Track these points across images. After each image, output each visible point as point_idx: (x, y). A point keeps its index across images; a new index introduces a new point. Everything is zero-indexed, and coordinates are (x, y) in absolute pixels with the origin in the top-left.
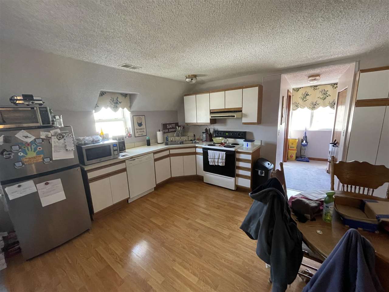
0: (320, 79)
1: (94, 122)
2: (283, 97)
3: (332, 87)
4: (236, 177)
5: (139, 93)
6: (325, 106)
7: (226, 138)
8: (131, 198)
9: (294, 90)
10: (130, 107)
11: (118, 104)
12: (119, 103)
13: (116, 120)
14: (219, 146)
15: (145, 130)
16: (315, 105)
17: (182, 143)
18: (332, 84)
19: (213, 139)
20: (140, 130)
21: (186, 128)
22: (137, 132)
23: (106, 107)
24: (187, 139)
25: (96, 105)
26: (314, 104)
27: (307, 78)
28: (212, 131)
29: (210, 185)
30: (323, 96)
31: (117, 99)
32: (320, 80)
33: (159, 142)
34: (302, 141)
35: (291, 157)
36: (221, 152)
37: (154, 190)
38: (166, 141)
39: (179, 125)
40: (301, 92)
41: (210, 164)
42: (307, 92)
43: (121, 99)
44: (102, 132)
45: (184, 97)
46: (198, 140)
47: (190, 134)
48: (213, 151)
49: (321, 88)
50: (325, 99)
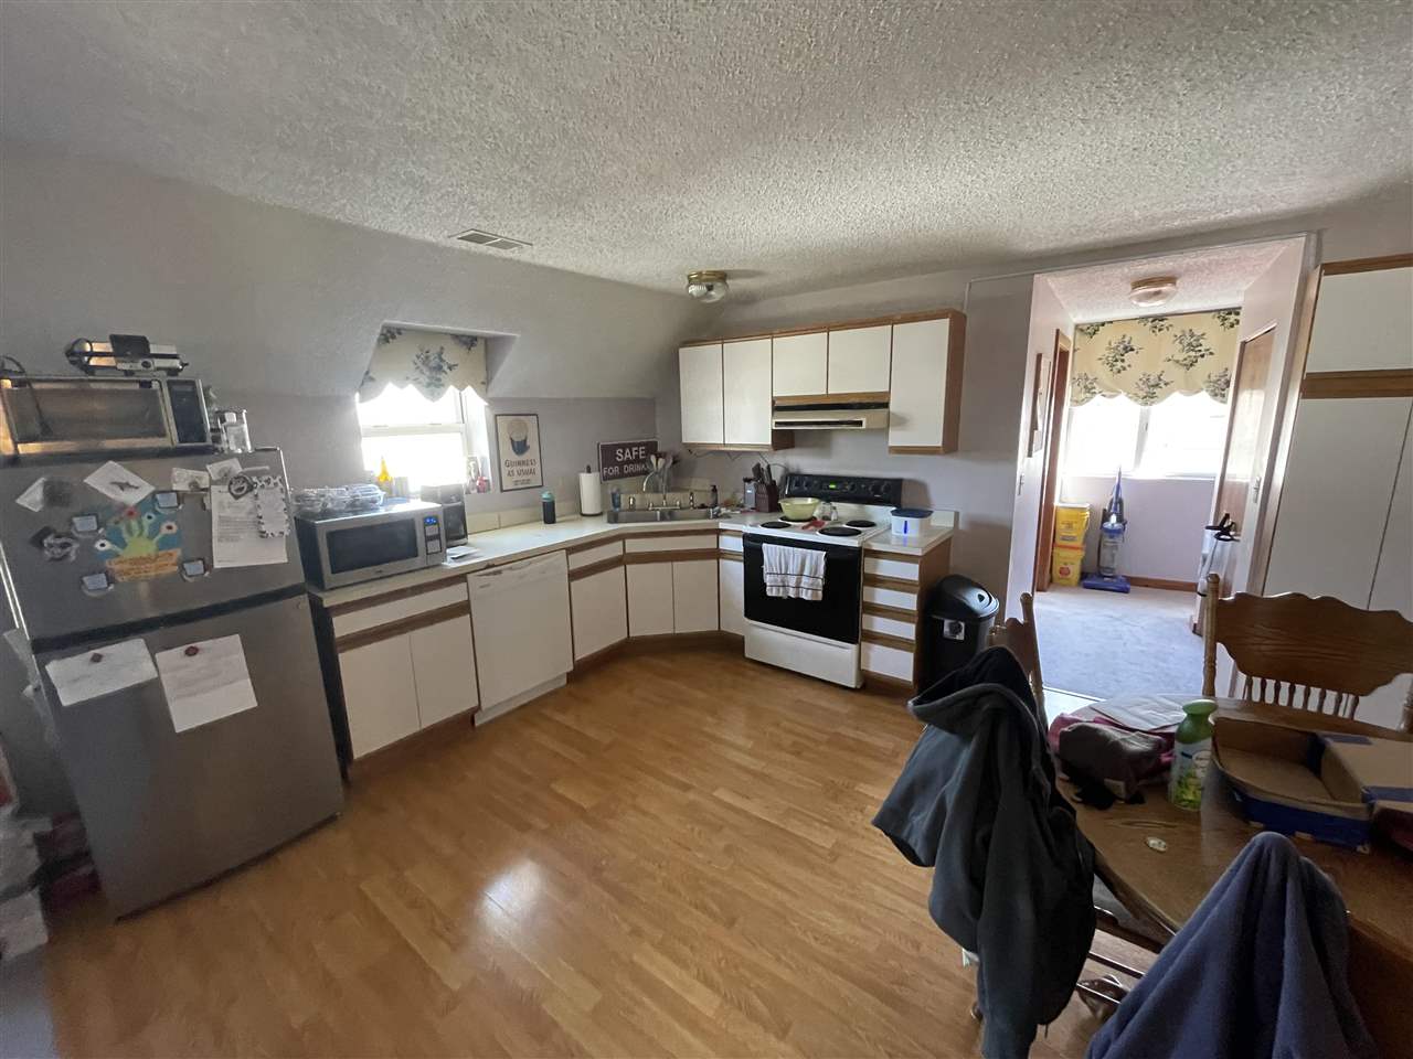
0: (1175, 294)
1: (356, 434)
2: (1039, 357)
3: (1219, 322)
4: (863, 643)
5: (518, 335)
6: (1191, 389)
7: (828, 501)
8: (484, 706)
9: (1082, 330)
10: (484, 385)
11: (444, 372)
12: (448, 371)
13: (435, 429)
14: (804, 528)
15: (537, 467)
16: (1157, 385)
17: (669, 515)
18: (1219, 311)
19: (782, 504)
20: (519, 468)
21: (684, 462)
22: (509, 474)
23: (403, 380)
24: (686, 502)
25: (367, 373)
26: (1152, 383)
27: (1130, 288)
28: (777, 475)
29: (768, 670)
30: (1185, 355)
31: (440, 354)
32: (1178, 295)
33: (584, 512)
34: (1106, 517)
35: (1064, 572)
36: (809, 551)
37: (564, 681)
38: (612, 508)
39: (659, 450)
40: (1106, 340)
41: (769, 594)
42: (1127, 339)
43: (453, 354)
44: (385, 472)
45: (682, 351)
46: (727, 505)
47: (700, 485)
48: (782, 547)
49: (1179, 327)
50: (1191, 365)
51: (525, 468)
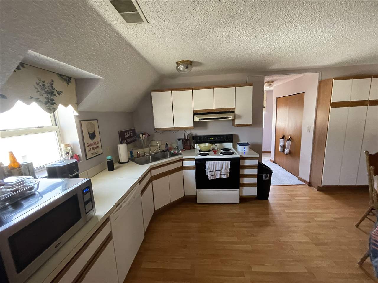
0: (273, 85)
4: (241, 188)
5: (102, 77)
10: (77, 104)
11: (55, 95)
12: (58, 95)
14: (215, 154)
15: (100, 145)
20: (93, 146)
22: (89, 151)
24: (158, 151)
31: (51, 85)
33: (121, 162)
36: (224, 161)
38: (131, 158)
41: (209, 179)
43: (59, 85)
44: (13, 160)
45: (153, 93)
48: (214, 162)
51: (95, 146)
